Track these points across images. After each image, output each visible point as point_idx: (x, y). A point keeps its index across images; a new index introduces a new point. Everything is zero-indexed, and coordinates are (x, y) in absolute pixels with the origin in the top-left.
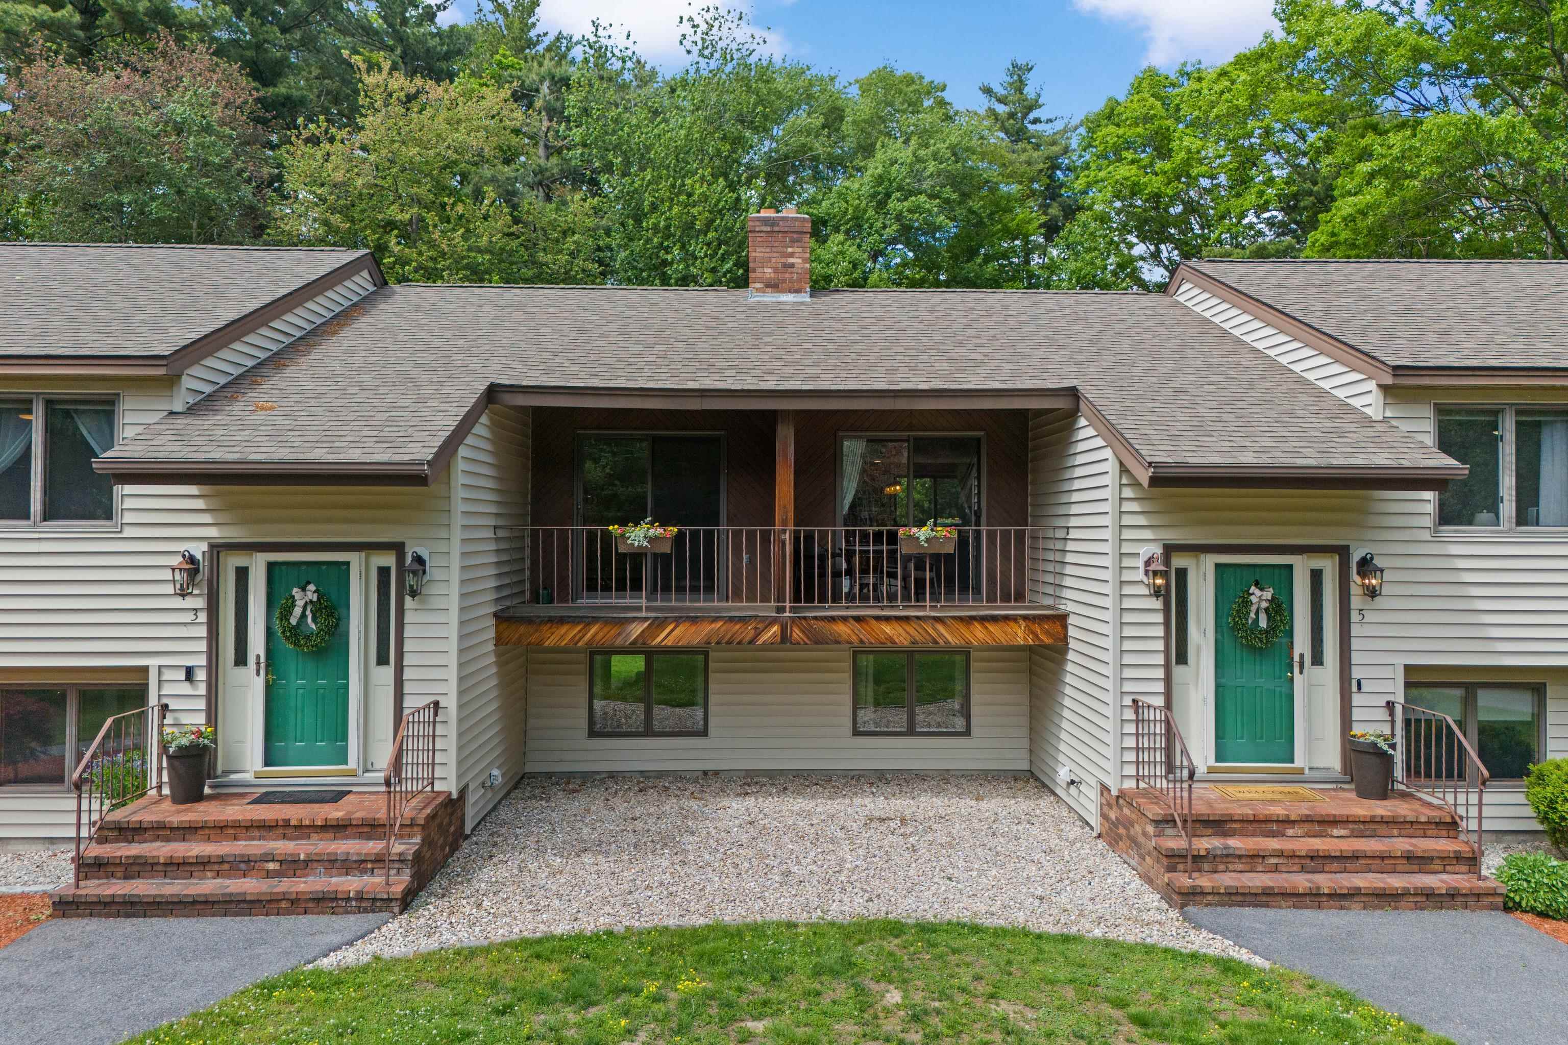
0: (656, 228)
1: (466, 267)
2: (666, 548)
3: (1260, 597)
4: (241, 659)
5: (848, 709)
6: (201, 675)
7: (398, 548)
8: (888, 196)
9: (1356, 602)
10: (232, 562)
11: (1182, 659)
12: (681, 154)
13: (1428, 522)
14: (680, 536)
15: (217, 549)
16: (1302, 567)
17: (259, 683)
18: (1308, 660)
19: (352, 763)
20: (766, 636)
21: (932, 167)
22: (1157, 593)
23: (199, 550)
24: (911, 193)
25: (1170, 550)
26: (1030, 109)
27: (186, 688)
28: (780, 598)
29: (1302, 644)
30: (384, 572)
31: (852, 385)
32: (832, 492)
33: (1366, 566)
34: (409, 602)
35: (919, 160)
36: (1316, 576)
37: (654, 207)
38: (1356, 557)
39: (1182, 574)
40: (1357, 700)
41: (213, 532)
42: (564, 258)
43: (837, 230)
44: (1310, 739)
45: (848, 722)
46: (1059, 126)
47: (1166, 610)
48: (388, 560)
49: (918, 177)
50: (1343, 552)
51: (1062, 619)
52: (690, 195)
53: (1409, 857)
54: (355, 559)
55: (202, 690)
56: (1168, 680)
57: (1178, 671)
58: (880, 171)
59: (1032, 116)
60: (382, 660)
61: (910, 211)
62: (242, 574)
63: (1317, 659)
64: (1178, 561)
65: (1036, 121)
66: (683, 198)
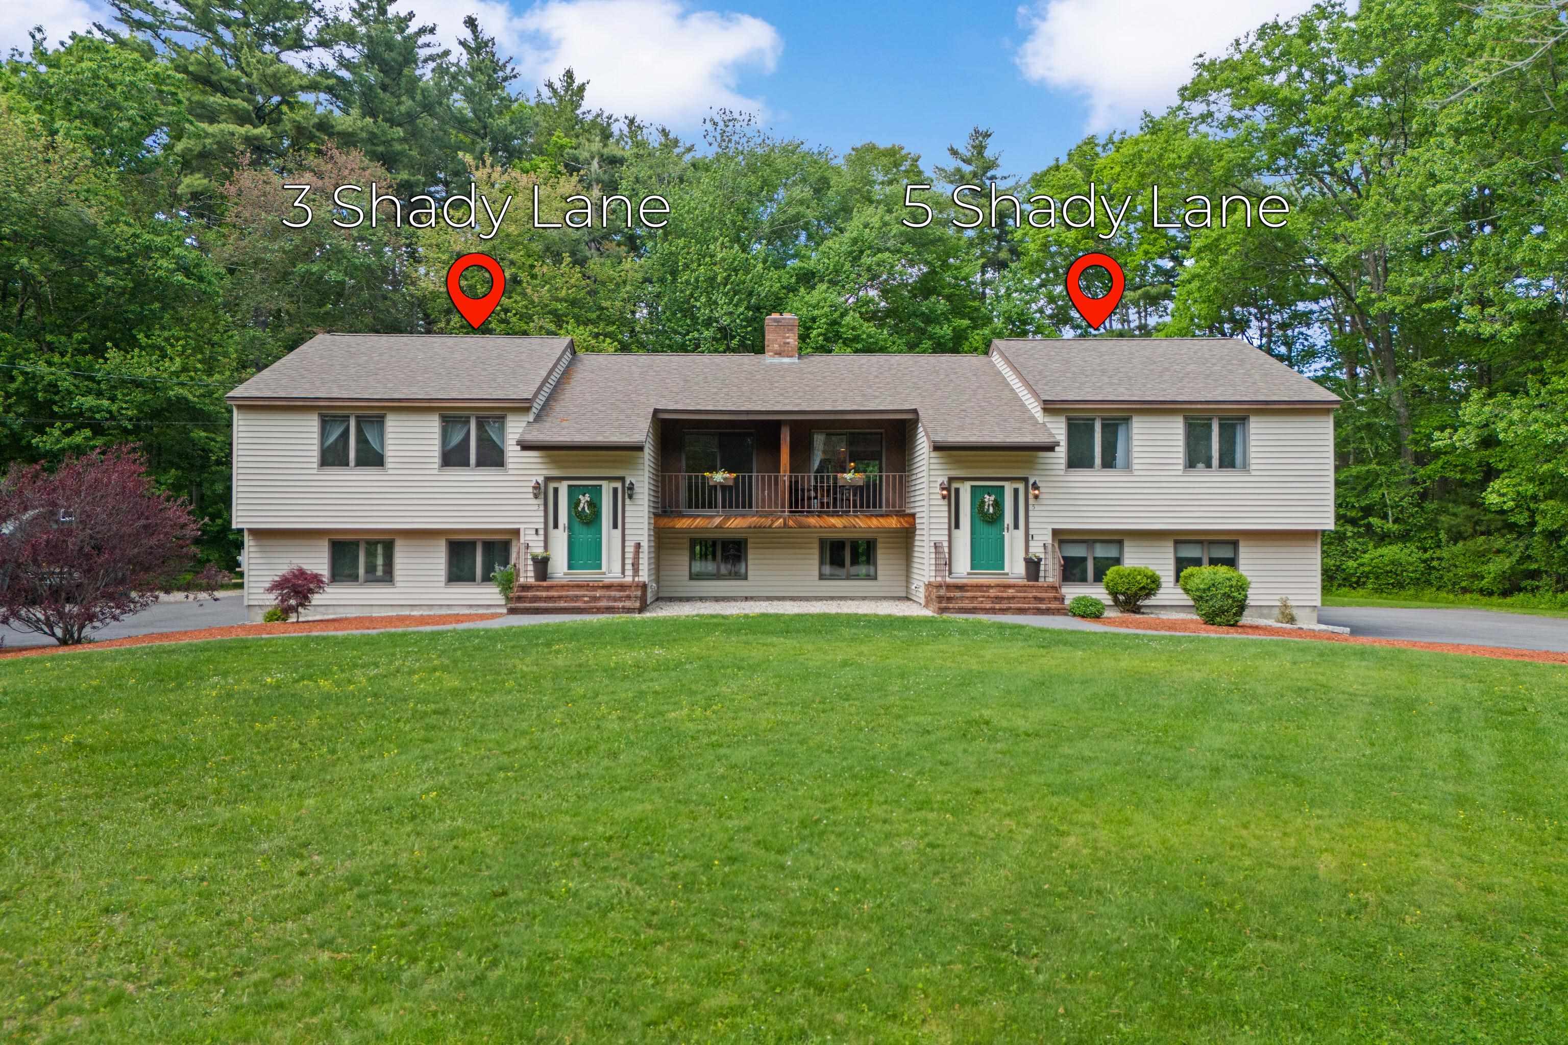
0: (687, 282)
1: (550, 313)
2: (731, 483)
3: (989, 499)
4: (556, 526)
5: (816, 567)
6: (541, 532)
7: (622, 479)
8: (862, 252)
9: (1031, 501)
10: (552, 485)
11: (957, 526)
12: (706, 223)
13: (1063, 467)
14: (737, 478)
15: (548, 479)
16: (1009, 487)
17: (565, 535)
18: (1012, 526)
19: (604, 569)
20: (776, 524)
21: (895, 229)
22: (944, 497)
23: (541, 480)
24: (879, 251)
25: (951, 480)
26: (987, 169)
27: (535, 538)
28: (783, 506)
29: (1008, 518)
30: (615, 490)
31: (816, 408)
32: (808, 459)
33: (1035, 486)
34: (627, 501)
35: (886, 224)
36: (1016, 491)
37: (686, 266)
38: (1031, 482)
39: (957, 491)
40: (1031, 543)
41: (546, 473)
42: (618, 304)
43: (822, 281)
44: (1011, 562)
45: (817, 573)
46: (1010, 183)
47: (949, 505)
48: (619, 485)
49: (884, 236)
50: (1025, 480)
51: (913, 516)
52: (712, 256)
53: (1035, 598)
54: (604, 483)
55: (542, 538)
56: (950, 536)
57: (955, 532)
58: (855, 234)
59: (989, 174)
60: (615, 526)
61: (879, 265)
62: (556, 491)
63: (1016, 527)
64: (955, 485)
65: (993, 178)
66: (707, 259)
